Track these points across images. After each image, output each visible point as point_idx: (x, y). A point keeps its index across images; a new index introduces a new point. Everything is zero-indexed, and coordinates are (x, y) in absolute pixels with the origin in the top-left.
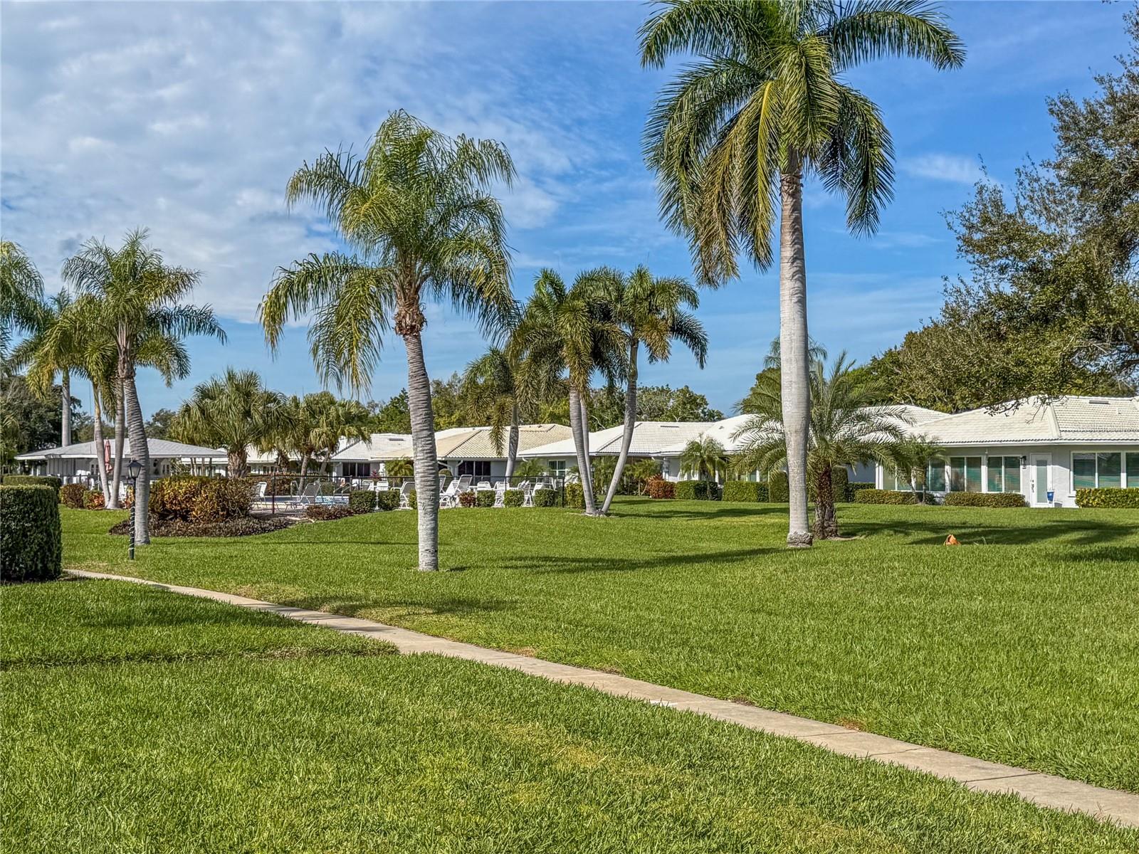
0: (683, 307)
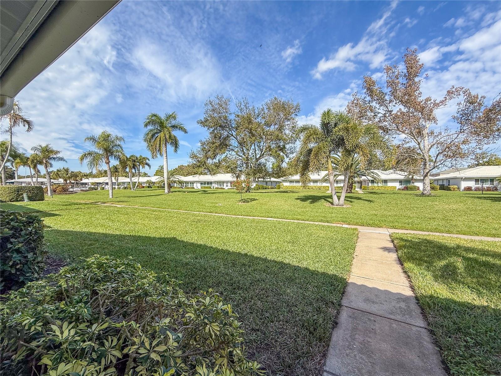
0: (147, 161)
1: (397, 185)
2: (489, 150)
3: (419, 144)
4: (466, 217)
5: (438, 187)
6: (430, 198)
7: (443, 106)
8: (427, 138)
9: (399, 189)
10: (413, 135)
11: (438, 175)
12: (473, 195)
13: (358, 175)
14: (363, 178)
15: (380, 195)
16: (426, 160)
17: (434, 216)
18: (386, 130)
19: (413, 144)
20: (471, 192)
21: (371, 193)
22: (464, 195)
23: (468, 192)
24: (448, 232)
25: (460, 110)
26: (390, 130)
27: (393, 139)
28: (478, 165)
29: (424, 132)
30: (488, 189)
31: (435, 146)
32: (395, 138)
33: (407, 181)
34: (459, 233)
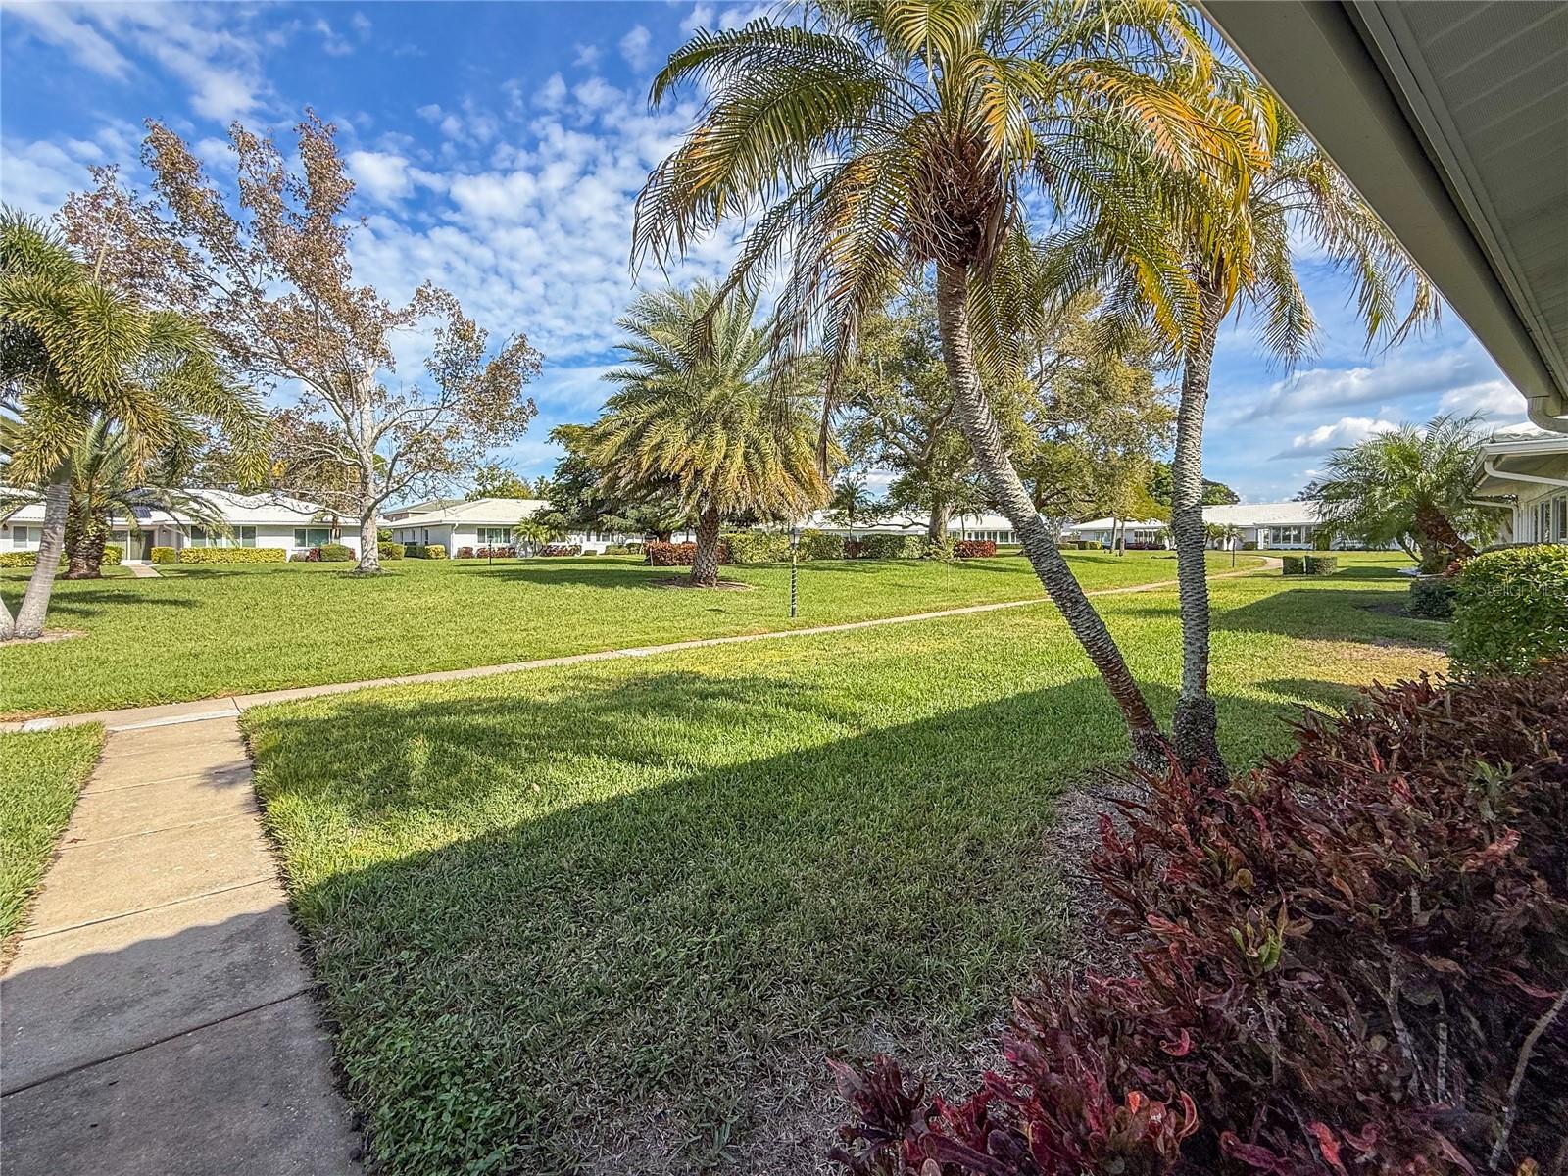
1: (289, 545)
2: (498, 460)
3: (347, 420)
4: (452, 625)
5: (402, 549)
6: (376, 581)
7: (406, 326)
8: (367, 406)
9: (295, 558)
10: (330, 387)
11: (403, 515)
12: (473, 569)
13: (128, 504)
14: (158, 516)
15: (224, 580)
16: (366, 471)
17: (381, 633)
18: (242, 352)
19: (329, 417)
20: (471, 561)
21: (192, 574)
22: (454, 569)
23: (465, 561)
24: (411, 671)
25: (441, 348)
26: (255, 354)
27: (268, 390)
28: (483, 495)
29: (359, 386)
30: (501, 553)
31: (390, 433)
32: (275, 386)
33: (321, 532)
34: (434, 668)
